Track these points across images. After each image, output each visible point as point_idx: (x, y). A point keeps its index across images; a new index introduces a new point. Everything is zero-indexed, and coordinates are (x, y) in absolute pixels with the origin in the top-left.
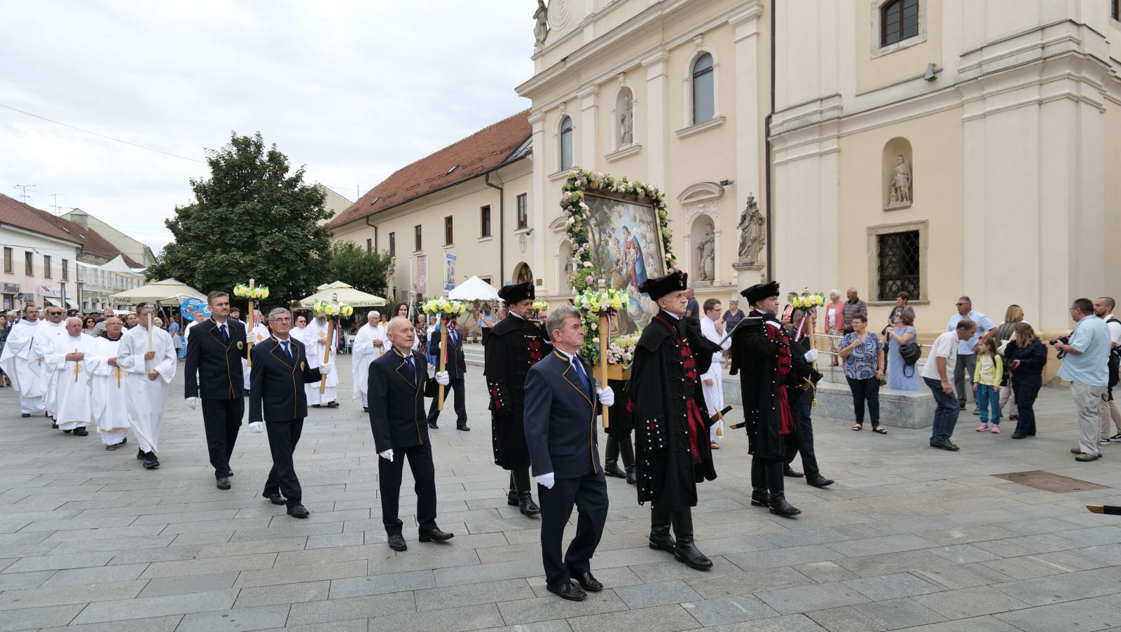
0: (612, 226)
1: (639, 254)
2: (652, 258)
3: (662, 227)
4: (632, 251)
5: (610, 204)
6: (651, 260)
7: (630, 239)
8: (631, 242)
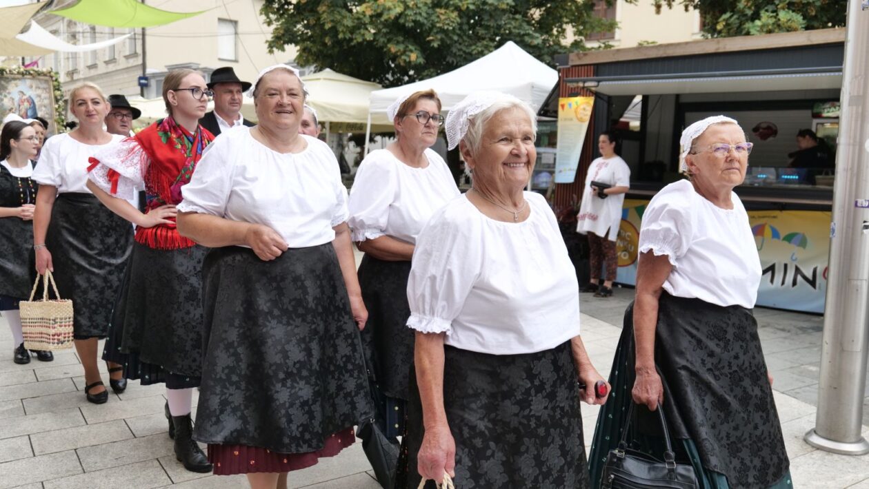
0: (7, 91)
1: (32, 105)
2: (45, 106)
3: (54, 91)
4: (26, 105)
5: (7, 80)
6: (43, 109)
7: (25, 97)
8: (27, 99)
